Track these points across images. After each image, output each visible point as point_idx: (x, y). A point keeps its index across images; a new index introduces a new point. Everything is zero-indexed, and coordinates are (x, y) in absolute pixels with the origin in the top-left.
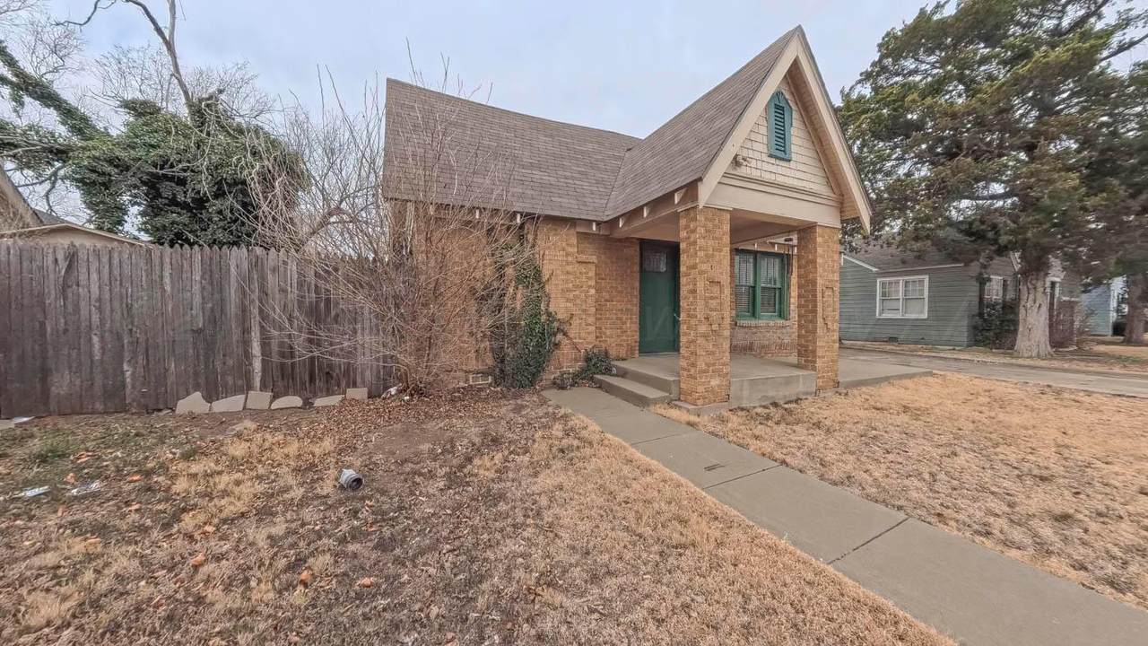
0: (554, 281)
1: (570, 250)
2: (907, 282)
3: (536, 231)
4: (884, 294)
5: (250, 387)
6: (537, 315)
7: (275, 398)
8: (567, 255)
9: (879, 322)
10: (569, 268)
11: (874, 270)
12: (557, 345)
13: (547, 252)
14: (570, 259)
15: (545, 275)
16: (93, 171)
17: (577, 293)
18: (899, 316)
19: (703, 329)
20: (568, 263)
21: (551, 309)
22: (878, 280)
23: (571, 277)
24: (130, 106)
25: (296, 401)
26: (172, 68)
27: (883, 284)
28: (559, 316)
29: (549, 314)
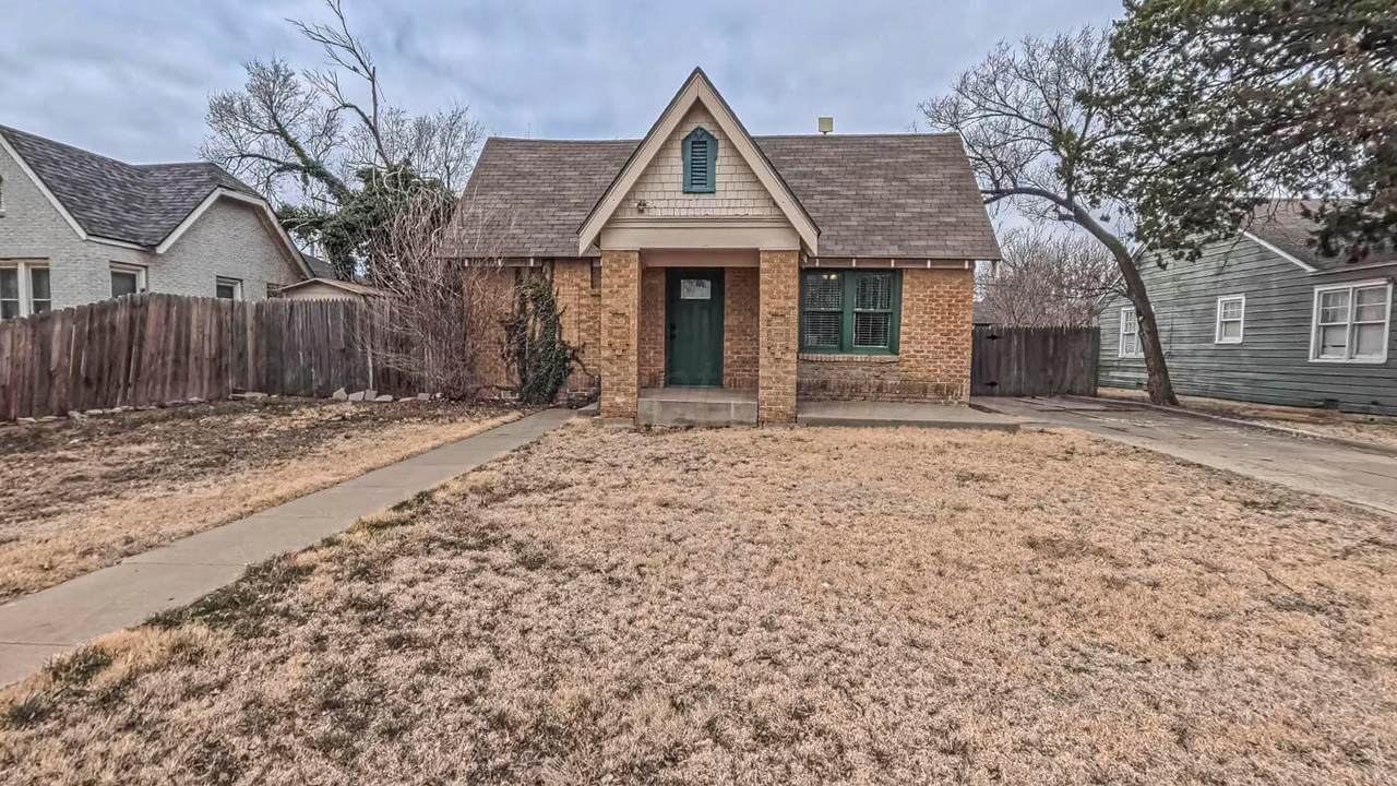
0: (567, 313)
1: (584, 284)
2: (1360, 293)
3: (552, 270)
4: (1325, 316)
5: (367, 387)
6: (552, 344)
7: (378, 396)
8: (581, 289)
9: (1316, 370)
10: (583, 301)
11: (1310, 269)
12: (571, 370)
13: (561, 288)
14: (584, 293)
15: (560, 307)
16: (334, 236)
17: (591, 323)
18: (1344, 360)
19: (606, 353)
20: (581, 297)
21: (564, 338)
22: (1317, 290)
23: (585, 310)
24: (360, 174)
25: (389, 398)
26: (376, 145)
27: (1326, 297)
28: (572, 345)
29: (563, 343)
